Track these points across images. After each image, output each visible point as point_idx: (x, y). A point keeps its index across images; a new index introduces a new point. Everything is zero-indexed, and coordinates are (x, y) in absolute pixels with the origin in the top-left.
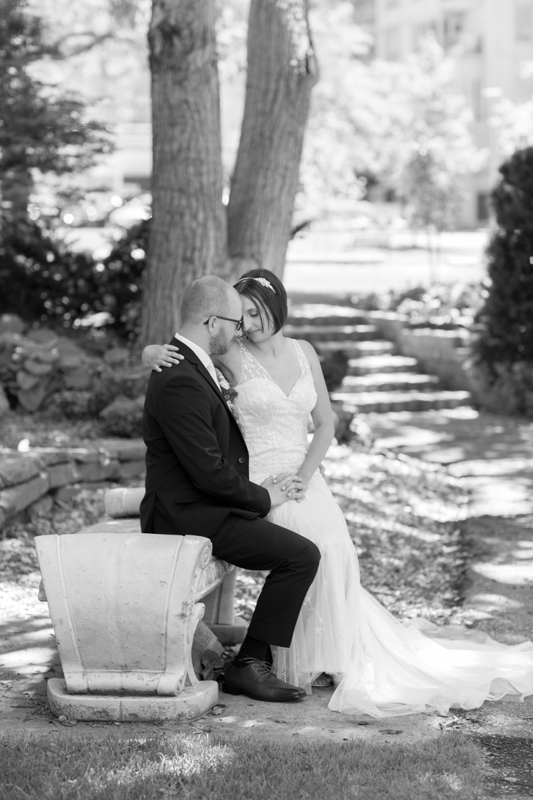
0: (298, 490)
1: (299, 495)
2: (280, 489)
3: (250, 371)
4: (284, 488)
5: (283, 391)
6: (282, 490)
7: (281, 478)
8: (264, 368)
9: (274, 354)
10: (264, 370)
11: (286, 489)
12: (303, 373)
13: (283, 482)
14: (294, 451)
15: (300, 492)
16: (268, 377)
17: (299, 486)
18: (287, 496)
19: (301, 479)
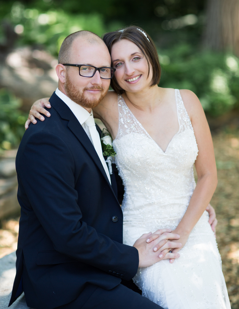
0: (172, 250)
1: (172, 255)
2: (151, 250)
3: (126, 126)
4: (155, 249)
5: (160, 146)
6: (154, 251)
7: (154, 237)
8: (140, 122)
9: (150, 109)
10: (140, 124)
11: (158, 250)
12: (181, 127)
13: (156, 242)
14: (174, 204)
15: (175, 251)
16: (144, 132)
17: (174, 244)
18: (158, 257)
19: (178, 236)
